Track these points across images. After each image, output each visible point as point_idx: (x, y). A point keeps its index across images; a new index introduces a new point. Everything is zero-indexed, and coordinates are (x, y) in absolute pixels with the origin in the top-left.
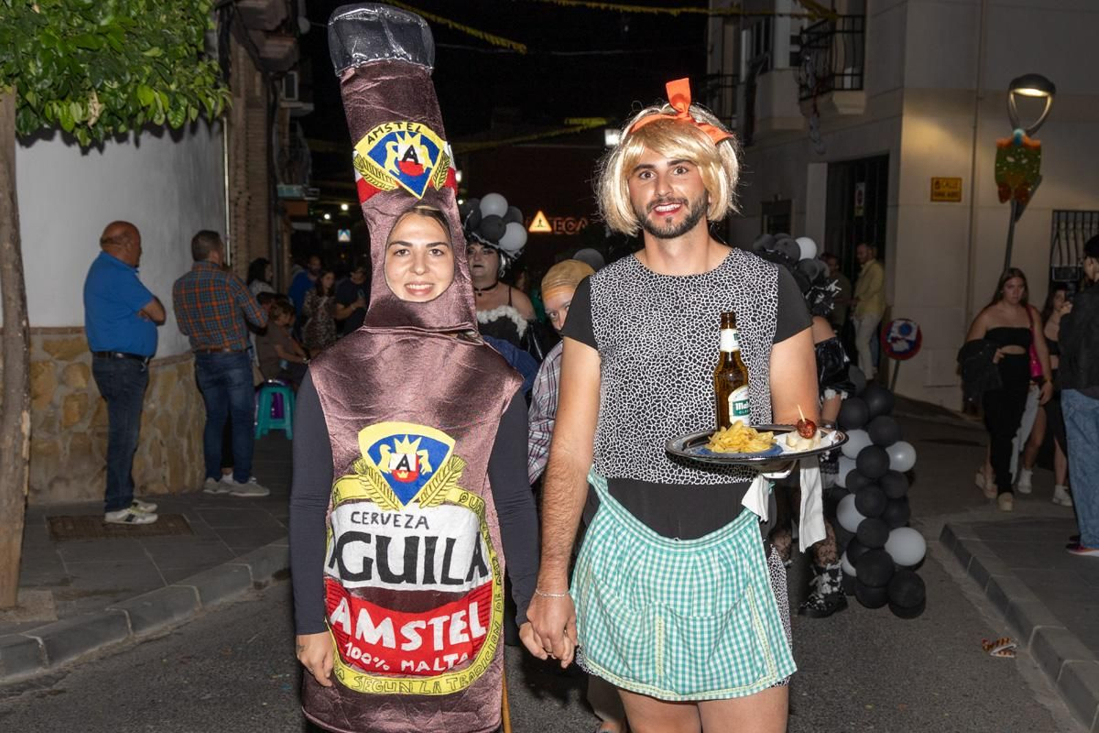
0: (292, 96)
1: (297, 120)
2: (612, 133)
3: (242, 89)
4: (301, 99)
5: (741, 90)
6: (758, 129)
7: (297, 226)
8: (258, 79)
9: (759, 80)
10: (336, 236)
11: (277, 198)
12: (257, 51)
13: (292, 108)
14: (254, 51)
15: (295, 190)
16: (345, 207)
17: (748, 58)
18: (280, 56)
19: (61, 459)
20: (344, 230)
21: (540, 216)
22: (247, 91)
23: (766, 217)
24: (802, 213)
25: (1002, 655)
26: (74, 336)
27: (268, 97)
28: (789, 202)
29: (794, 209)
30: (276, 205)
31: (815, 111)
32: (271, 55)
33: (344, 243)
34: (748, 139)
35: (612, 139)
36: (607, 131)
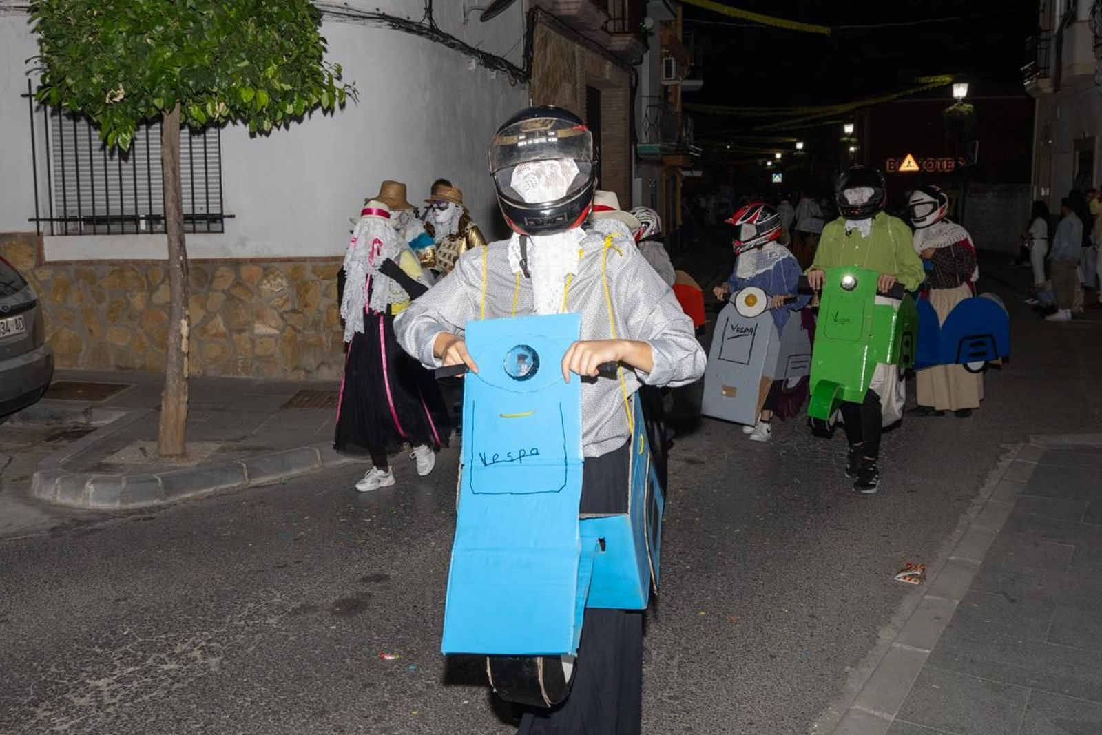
2: (959, 87)
5: (1055, 43)
6: (1064, 76)
8: (608, 67)
9: (1065, 33)
10: (771, 178)
11: (637, 154)
16: (778, 156)
17: (1062, 13)
19: (325, 349)
20: (778, 173)
21: (909, 158)
23: (1077, 153)
26: (334, 263)
27: (632, 80)
29: (1097, 142)
33: (777, 184)
34: (1057, 86)
35: (960, 91)
36: (955, 86)
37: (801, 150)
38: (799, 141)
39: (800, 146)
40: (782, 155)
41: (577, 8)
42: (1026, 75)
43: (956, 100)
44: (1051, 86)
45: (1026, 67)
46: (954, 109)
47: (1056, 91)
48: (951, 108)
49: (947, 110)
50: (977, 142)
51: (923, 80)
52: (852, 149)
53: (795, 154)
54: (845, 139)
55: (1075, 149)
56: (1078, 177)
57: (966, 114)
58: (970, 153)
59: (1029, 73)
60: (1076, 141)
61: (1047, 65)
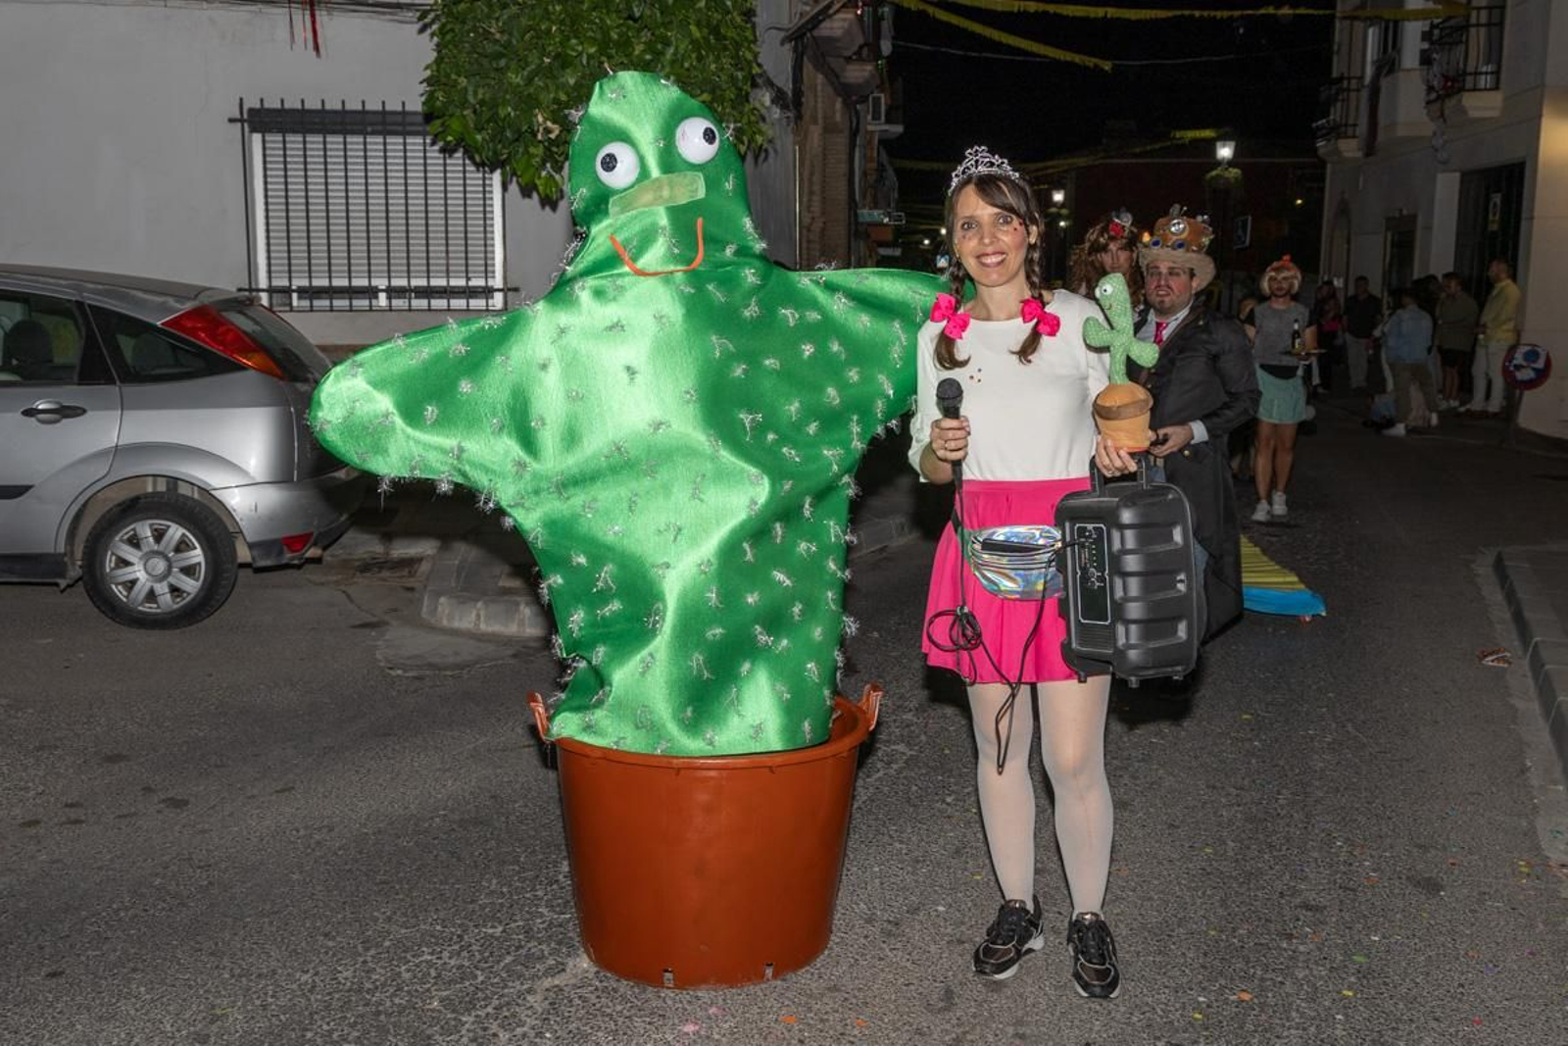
0: (879, 119)
1: (886, 143)
2: (1224, 146)
3: (820, 116)
4: (888, 121)
5: (1365, 94)
6: (1381, 136)
8: (838, 105)
9: (1384, 83)
10: (934, 262)
11: (857, 223)
12: (837, 77)
13: (880, 132)
14: (833, 77)
15: (878, 215)
17: (1375, 58)
18: (861, 81)
21: (1144, 237)
22: (825, 118)
23: (1390, 234)
24: (1429, 228)
25: (1495, 664)
27: (851, 122)
28: (1413, 218)
29: (1420, 221)
30: (857, 230)
31: (1442, 115)
32: (852, 80)
34: (1370, 148)
35: (1225, 152)
36: (1219, 144)
41: (843, 28)
42: (1319, 133)
43: (1218, 163)
45: (1320, 123)
46: (1217, 175)
47: (1367, 155)
48: (1214, 173)
49: (1209, 176)
50: (1250, 218)
51: (1178, 134)
52: (1062, 224)
54: (1053, 210)
55: (1387, 229)
56: (1391, 265)
57: (1233, 180)
58: (1240, 232)
59: (1324, 131)
60: (1388, 219)
61: (1351, 122)
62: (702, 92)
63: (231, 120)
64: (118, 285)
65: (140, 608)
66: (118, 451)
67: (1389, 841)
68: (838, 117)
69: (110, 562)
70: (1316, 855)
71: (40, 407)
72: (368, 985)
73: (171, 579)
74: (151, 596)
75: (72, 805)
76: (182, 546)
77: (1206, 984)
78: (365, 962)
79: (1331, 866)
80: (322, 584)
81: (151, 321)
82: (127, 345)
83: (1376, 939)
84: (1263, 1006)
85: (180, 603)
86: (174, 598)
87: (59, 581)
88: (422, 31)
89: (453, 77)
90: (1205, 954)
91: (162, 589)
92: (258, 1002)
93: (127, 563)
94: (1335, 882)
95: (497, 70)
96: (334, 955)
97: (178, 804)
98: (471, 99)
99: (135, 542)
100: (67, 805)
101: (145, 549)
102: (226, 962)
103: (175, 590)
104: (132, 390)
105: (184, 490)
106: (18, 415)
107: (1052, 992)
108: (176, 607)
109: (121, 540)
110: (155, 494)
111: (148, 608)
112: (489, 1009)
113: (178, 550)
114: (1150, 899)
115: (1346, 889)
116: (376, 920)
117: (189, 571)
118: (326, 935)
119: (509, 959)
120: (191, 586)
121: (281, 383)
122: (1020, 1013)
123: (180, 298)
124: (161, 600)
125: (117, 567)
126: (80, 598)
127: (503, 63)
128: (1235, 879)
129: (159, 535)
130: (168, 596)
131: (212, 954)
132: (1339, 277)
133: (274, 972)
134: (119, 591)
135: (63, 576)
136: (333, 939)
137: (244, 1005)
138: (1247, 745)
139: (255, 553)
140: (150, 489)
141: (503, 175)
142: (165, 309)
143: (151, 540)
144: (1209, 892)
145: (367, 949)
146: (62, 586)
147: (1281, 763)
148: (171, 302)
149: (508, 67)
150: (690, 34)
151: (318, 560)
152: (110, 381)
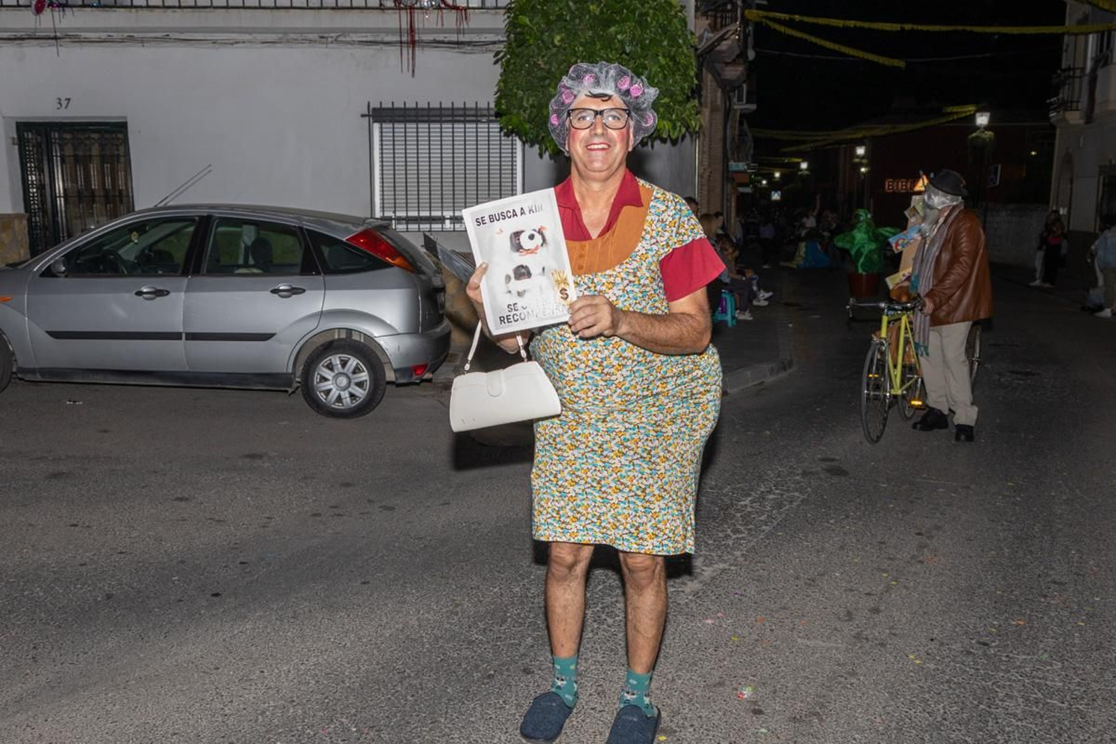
0: (742, 101)
1: (745, 117)
2: (982, 116)
3: (709, 101)
4: (748, 102)
5: (1086, 80)
6: (1097, 110)
7: (741, 190)
8: (719, 94)
9: (1100, 72)
10: (770, 196)
11: (728, 171)
12: (719, 75)
13: (742, 110)
14: (717, 75)
15: (742, 166)
16: (777, 175)
17: (1094, 55)
18: (735, 77)
20: (776, 191)
21: (923, 179)
22: (712, 102)
23: (1102, 178)
27: (725, 104)
30: (728, 176)
32: (728, 77)
33: (776, 201)
34: (1089, 118)
35: (982, 120)
36: (978, 114)
37: (806, 170)
38: (804, 161)
39: (804, 166)
40: (781, 175)
41: (729, 45)
42: (1052, 107)
43: (977, 128)
44: (1081, 118)
45: (1052, 100)
46: (977, 136)
47: (1087, 123)
48: (974, 135)
49: (970, 137)
50: (1000, 166)
51: (950, 109)
52: (863, 170)
53: (800, 173)
54: (857, 160)
55: (1100, 175)
56: (1102, 198)
57: (988, 140)
58: (993, 176)
59: (1055, 106)
60: (1101, 167)
61: (1075, 99)
62: (665, 97)
63: (363, 116)
64: (321, 217)
65: (333, 406)
66: (322, 314)
67: (1104, 552)
68: (719, 102)
69: (316, 378)
70: (1059, 557)
71: (281, 288)
72: (530, 595)
73: (350, 389)
74: (339, 399)
75: (334, 507)
76: (357, 370)
77: (997, 616)
78: (524, 585)
79: (1069, 563)
80: (425, 396)
81: (341, 238)
82: (326, 250)
83: (1098, 599)
84: (1031, 628)
85: (356, 403)
86: (352, 400)
87: (288, 389)
88: (496, 63)
89: (515, 90)
90: (996, 602)
91: (345, 395)
92: (476, 599)
93: (326, 380)
94: (1071, 571)
95: (542, 86)
96: (507, 581)
97: (391, 509)
98: (525, 104)
99: (330, 367)
100: (331, 507)
101: (336, 372)
102: (450, 581)
103: (352, 396)
104: (330, 278)
105: (355, 337)
106: (269, 293)
107: (908, 615)
108: (353, 405)
109: (323, 366)
110: (339, 339)
111: (338, 406)
112: (598, 608)
113: (354, 372)
114: (961, 575)
115: (1078, 575)
116: (522, 566)
117: (360, 385)
118: (499, 572)
119: (600, 587)
120: (361, 393)
121: (413, 275)
122: (891, 624)
123: (354, 224)
124: (344, 401)
125: (321, 381)
126: (299, 400)
127: (547, 82)
128: (1011, 567)
129: (344, 364)
130: (348, 399)
131: (442, 577)
132: (1064, 207)
133: (478, 587)
134: (322, 397)
135: (290, 386)
136: (503, 573)
137: (469, 600)
138: (1013, 499)
139: (398, 375)
140: (336, 337)
141: (540, 149)
142: (347, 231)
143: (340, 366)
144: (995, 573)
145: (523, 579)
146: (290, 392)
147: (1034, 509)
148: (350, 226)
149: (549, 85)
150: (659, 61)
151: (429, 381)
152: (318, 273)
